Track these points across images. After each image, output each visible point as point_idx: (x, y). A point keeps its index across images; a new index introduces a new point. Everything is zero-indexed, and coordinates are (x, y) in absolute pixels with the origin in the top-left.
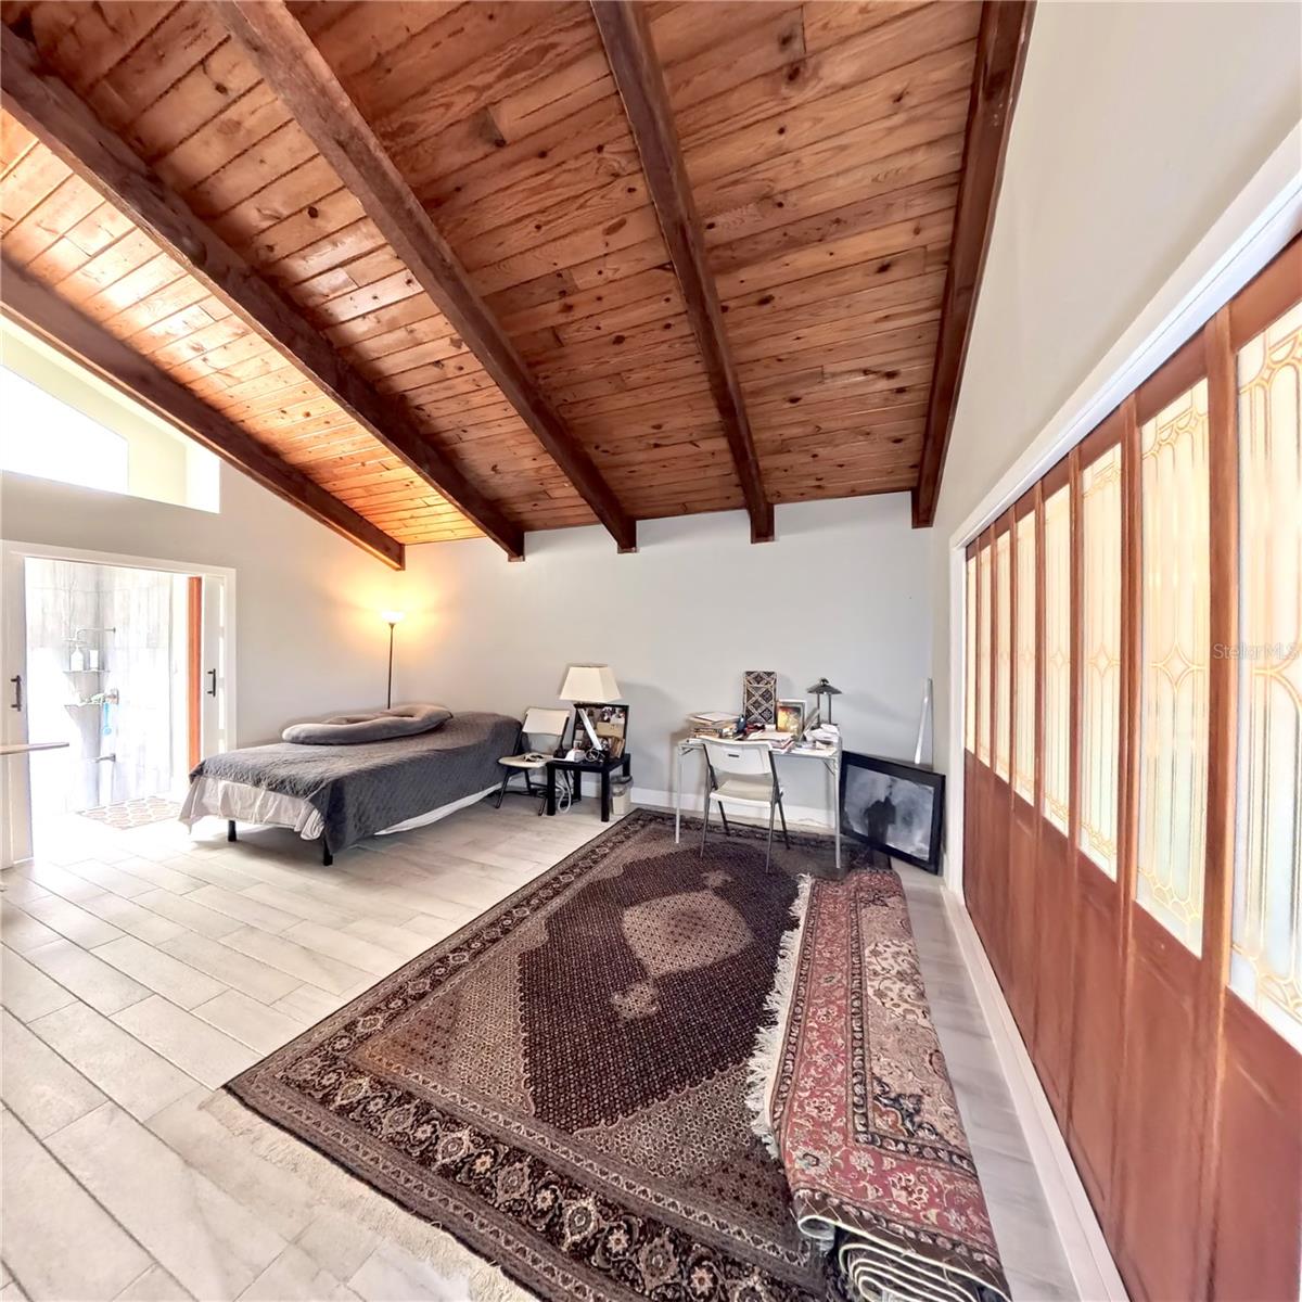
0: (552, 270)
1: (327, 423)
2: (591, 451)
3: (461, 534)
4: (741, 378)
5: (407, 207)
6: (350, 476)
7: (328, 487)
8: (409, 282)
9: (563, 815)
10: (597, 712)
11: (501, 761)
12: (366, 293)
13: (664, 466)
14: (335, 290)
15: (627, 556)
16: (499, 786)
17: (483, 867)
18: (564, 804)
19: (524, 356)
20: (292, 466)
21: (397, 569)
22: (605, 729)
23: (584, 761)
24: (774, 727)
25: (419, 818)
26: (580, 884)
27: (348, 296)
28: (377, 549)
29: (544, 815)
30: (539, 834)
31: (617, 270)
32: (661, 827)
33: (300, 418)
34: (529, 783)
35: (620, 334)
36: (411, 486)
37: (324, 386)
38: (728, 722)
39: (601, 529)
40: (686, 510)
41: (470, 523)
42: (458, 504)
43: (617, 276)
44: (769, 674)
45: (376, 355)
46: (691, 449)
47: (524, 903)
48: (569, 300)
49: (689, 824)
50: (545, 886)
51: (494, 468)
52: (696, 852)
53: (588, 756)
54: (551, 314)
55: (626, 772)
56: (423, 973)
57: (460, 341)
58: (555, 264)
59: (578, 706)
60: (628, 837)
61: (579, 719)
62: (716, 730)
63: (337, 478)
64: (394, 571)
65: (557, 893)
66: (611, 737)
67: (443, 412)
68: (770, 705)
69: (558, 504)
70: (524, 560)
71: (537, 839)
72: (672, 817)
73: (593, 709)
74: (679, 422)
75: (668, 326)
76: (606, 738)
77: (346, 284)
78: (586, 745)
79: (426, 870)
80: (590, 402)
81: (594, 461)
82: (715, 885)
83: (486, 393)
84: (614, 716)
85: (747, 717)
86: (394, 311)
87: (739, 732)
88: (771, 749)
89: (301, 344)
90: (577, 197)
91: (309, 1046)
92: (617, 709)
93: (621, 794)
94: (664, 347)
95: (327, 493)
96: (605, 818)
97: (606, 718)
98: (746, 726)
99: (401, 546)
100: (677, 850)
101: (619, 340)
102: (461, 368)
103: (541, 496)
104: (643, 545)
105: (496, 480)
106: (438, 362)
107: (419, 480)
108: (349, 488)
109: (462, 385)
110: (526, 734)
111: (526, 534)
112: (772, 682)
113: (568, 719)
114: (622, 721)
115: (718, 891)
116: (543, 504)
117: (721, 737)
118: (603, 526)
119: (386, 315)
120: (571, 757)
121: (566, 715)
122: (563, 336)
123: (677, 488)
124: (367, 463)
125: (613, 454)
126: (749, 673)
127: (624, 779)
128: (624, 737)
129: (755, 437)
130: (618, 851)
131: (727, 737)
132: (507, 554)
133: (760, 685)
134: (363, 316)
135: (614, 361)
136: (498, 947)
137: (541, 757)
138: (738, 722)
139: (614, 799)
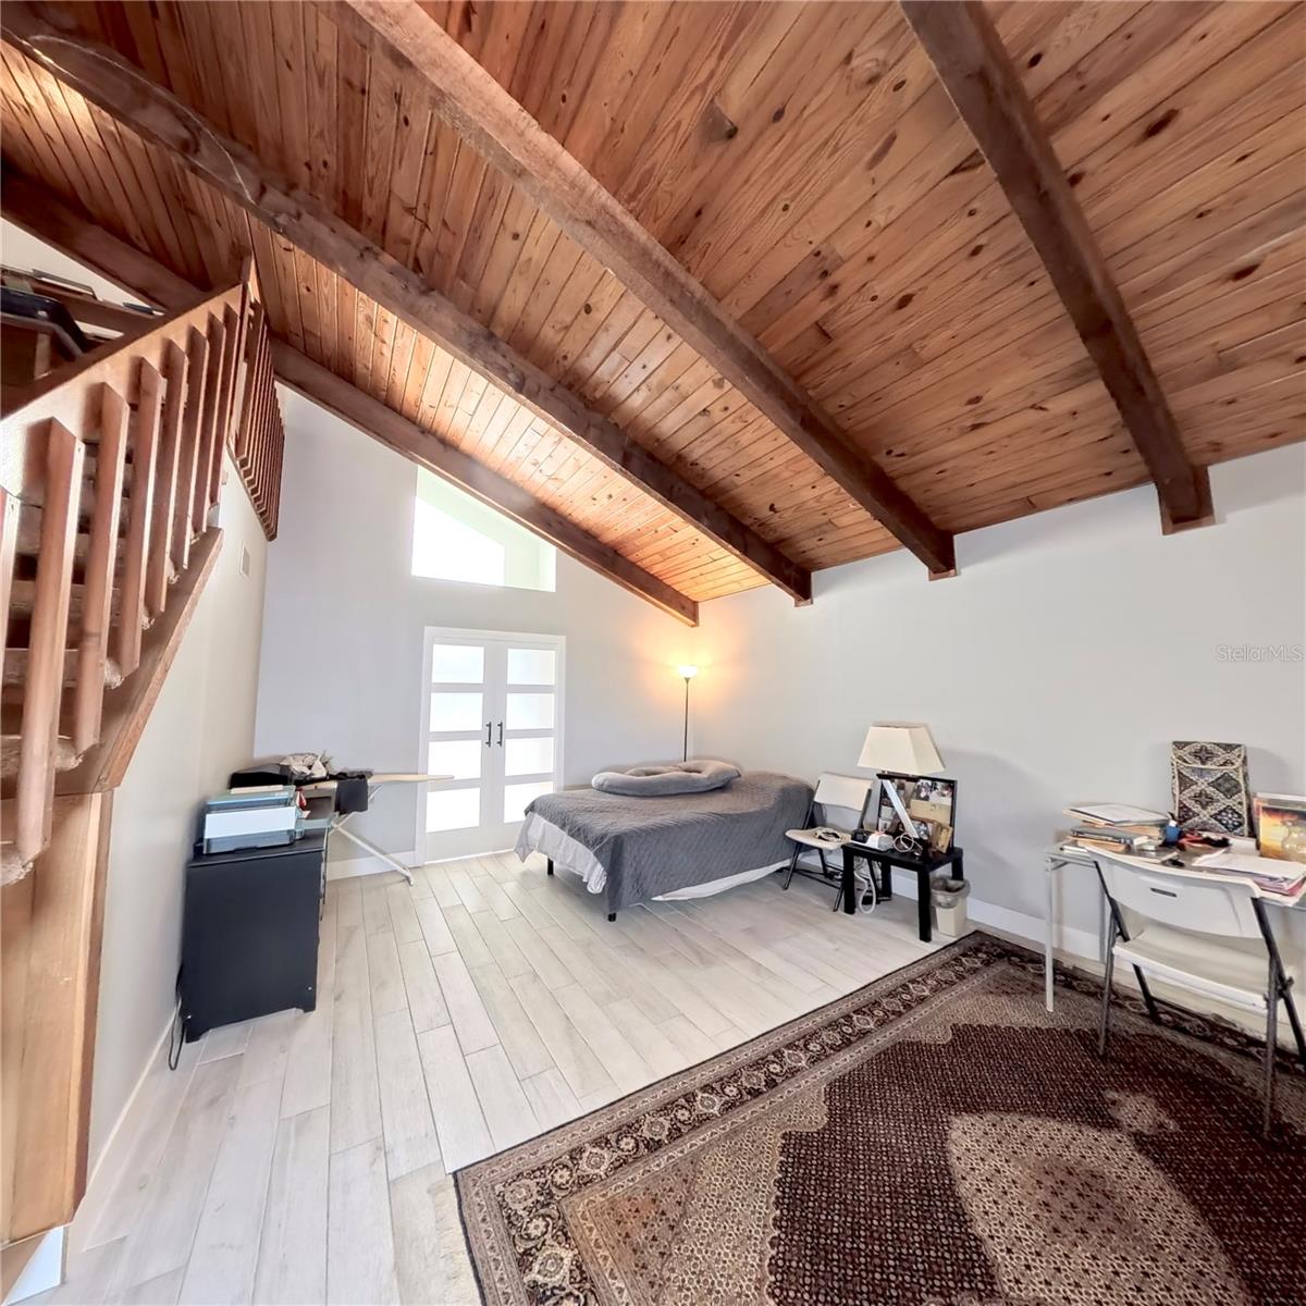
0: (809, 251)
1: (625, 500)
2: (881, 459)
3: (748, 583)
4: (1117, 276)
5: (654, 257)
6: (647, 544)
7: (632, 558)
8: (669, 337)
9: (865, 914)
10: (910, 786)
11: (788, 834)
12: (637, 364)
13: (991, 452)
14: (612, 375)
15: (945, 582)
16: (787, 863)
17: (758, 968)
18: (867, 901)
19: (787, 371)
20: (605, 544)
21: (692, 626)
22: (921, 809)
23: (893, 850)
24: (1251, 843)
25: (697, 887)
26: (882, 1040)
27: (623, 376)
28: (674, 608)
29: (841, 912)
30: (831, 939)
31: (890, 209)
32: (1019, 974)
33: (605, 501)
34: (824, 865)
35: (903, 293)
36: (697, 544)
37: (612, 464)
38: (1141, 824)
39: (906, 554)
40: (1029, 506)
41: (753, 572)
42: (738, 552)
43: (893, 216)
44: (1229, 748)
45: (653, 423)
46: (1034, 416)
47: (801, 1043)
48: (831, 280)
49: (1069, 978)
50: (833, 1025)
51: (772, 508)
52: (1085, 1039)
53: (898, 842)
54: (815, 306)
55: (958, 873)
56: (666, 1108)
57: (721, 380)
58: (811, 243)
59: (881, 776)
60: (961, 977)
61: (884, 794)
62: (1117, 839)
63: (640, 548)
64: (689, 628)
65: (847, 1043)
66: (932, 822)
67: (715, 462)
68: (1238, 802)
69: (847, 533)
70: (812, 603)
71: (831, 946)
72: (1038, 960)
73: (904, 781)
74: (1010, 381)
75: (976, 252)
76: (924, 822)
77: (620, 364)
78: (896, 830)
79: (698, 954)
80: (875, 397)
81: (886, 470)
82: (1136, 1125)
83: (755, 426)
84: (934, 792)
85: (1182, 820)
86: (660, 373)
87: (1167, 845)
88: (1258, 893)
89: (593, 431)
90: (826, 143)
91: (534, 1162)
92: (939, 785)
93: (949, 906)
94: (973, 284)
95: (633, 564)
96: (925, 936)
97: (923, 795)
98: (1181, 835)
99: (695, 603)
100: (1051, 1025)
101: (905, 301)
102: (726, 409)
103: (825, 528)
104: (967, 564)
105: (775, 519)
106: (705, 410)
107: (703, 537)
108: (647, 556)
109: (729, 427)
110: (820, 805)
111: (813, 574)
112: (1238, 763)
113: (870, 791)
114: (947, 801)
115: (1141, 1142)
116: (829, 538)
117: (1129, 850)
118: (907, 550)
119: (654, 381)
120: (874, 841)
121: (867, 785)
122: (828, 328)
123: (1011, 479)
124: (659, 529)
125: (913, 455)
126: (1179, 745)
127: (952, 883)
128: (952, 824)
129: (1155, 365)
130: (944, 997)
131: (1141, 852)
132: (793, 599)
133: (1208, 766)
134: (637, 389)
135: (901, 331)
136: (757, 1107)
137: (837, 836)
138: (1163, 825)
139: (939, 911)
